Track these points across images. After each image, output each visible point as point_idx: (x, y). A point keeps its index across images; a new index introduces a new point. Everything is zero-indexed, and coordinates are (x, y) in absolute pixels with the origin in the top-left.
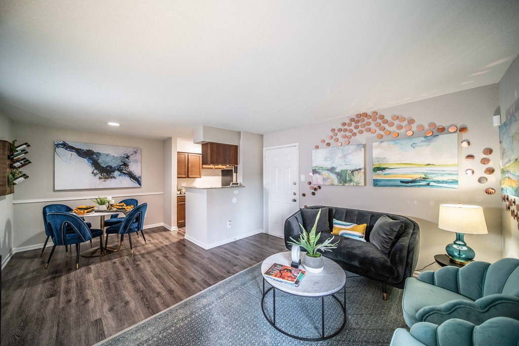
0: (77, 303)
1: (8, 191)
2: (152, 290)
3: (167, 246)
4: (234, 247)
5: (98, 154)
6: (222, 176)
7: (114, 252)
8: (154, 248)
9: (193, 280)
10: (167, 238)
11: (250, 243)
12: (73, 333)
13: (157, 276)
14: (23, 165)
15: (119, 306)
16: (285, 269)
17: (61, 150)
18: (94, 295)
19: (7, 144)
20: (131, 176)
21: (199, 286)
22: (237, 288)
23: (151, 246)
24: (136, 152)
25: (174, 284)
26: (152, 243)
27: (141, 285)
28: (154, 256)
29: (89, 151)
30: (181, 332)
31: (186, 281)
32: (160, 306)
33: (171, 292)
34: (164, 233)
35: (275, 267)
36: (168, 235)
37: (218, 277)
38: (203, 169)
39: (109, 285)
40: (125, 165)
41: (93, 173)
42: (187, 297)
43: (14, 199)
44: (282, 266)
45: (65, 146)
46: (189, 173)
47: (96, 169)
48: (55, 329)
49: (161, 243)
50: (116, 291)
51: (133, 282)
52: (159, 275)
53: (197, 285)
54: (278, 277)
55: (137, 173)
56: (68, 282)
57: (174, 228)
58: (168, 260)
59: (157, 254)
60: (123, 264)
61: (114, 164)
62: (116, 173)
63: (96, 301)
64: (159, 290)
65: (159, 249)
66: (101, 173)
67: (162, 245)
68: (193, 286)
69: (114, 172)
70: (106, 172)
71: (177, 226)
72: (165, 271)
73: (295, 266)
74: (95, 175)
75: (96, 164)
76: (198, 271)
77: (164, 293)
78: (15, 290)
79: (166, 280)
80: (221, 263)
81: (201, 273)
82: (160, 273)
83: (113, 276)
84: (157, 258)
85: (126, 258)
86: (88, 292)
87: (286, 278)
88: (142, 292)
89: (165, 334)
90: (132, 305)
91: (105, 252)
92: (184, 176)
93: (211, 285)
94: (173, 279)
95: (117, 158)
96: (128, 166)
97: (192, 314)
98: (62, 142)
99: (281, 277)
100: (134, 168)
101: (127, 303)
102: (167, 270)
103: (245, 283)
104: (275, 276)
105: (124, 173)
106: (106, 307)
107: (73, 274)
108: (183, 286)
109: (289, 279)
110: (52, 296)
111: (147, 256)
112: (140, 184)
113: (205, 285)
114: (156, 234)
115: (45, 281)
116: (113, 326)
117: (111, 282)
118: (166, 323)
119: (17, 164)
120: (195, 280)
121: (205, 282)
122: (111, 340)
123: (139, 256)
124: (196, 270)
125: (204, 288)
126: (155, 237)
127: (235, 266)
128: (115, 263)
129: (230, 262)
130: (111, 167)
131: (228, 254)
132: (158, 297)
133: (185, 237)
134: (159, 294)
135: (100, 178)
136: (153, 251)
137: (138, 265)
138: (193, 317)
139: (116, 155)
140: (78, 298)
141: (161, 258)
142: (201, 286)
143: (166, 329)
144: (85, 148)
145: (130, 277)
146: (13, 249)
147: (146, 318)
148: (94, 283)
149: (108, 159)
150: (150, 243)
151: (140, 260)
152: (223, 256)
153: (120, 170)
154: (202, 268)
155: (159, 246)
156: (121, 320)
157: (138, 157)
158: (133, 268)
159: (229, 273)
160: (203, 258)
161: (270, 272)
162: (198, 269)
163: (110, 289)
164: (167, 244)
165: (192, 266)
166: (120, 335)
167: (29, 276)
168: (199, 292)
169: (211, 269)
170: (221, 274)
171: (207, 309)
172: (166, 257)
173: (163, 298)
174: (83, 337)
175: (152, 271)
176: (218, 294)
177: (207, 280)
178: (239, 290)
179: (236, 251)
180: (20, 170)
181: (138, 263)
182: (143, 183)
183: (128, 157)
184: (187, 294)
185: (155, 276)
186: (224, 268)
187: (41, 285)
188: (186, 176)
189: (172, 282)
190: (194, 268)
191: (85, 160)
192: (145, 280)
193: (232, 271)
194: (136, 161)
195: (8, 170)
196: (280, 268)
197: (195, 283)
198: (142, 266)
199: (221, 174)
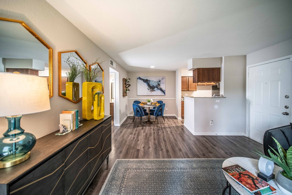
0: (136, 140)
1: (125, 95)
2: (160, 146)
3: (173, 127)
4: (213, 139)
5: (150, 81)
6: (212, 89)
7: (153, 123)
8: (168, 126)
9: (180, 150)
10: (175, 123)
11: (229, 141)
12: (131, 151)
13: (165, 141)
14: (129, 86)
15: (146, 148)
16: (247, 175)
17: (139, 80)
18: (141, 139)
19: (125, 79)
20: (161, 90)
21: (182, 155)
22: (206, 168)
23: (167, 125)
24: (163, 79)
25: (170, 148)
26: (167, 124)
27: (157, 142)
28: (166, 130)
29: (147, 80)
30: (165, 175)
31: (177, 149)
32: (161, 156)
33: (167, 151)
34: (175, 120)
35: (236, 167)
36: (176, 121)
37: (196, 155)
38: (198, 86)
39: (146, 137)
40: (159, 85)
41: (148, 89)
42: (174, 158)
43: (128, 98)
44: (244, 170)
45: (140, 78)
46: (189, 88)
47: (149, 87)
48: (128, 147)
49: (172, 124)
50: (148, 140)
51: (155, 139)
52: (165, 140)
53: (181, 154)
54: (235, 178)
55: (164, 89)
56: (136, 131)
57: (180, 118)
58: (172, 134)
59: (168, 130)
60: (154, 130)
61: (155, 85)
62: (156, 89)
63: (141, 142)
64: (163, 148)
65: (169, 128)
66: (150, 89)
67: (171, 125)
68: (179, 154)
69: (155, 88)
70: (152, 88)
71: (182, 117)
72: (169, 140)
73: (262, 177)
74: (149, 90)
75: (149, 85)
76: (185, 146)
77: (164, 150)
78: (125, 128)
79: (167, 144)
80: (201, 147)
81: (186, 148)
82: (166, 139)
83: (149, 134)
84: (167, 131)
85: (156, 127)
86: (140, 137)
87: (244, 183)
88: (156, 145)
89: (158, 171)
90: (151, 149)
91: (149, 122)
92: (186, 90)
93: (190, 158)
94: (171, 145)
95: (156, 82)
96: (160, 85)
97: (173, 168)
98: (139, 77)
99: (238, 179)
100: (162, 86)
101: (149, 148)
102: (169, 139)
103: (214, 168)
104: (232, 175)
105: (158, 89)
106: (143, 146)
107: (138, 128)
108: (174, 151)
109: (247, 186)
110: (131, 134)
111: (163, 129)
112: (165, 94)
113: (186, 156)
114: (171, 119)
115: (131, 128)
116: (142, 155)
117: (148, 136)
118: (160, 166)
119: (127, 86)
120: (181, 150)
121: (187, 154)
122: (140, 160)
123: (160, 128)
124: (184, 145)
125: (185, 158)
126: (170, 121)
127: (211, 153)
128: (151, 128)
129: (207, 148)
130: (154, 86)
131: (208, 143)
132: (161, 151)
133: (184, 125)
134: (162, 149)
135: (150, 91)
136: (167, 128)
137: (159, 132)
138: (173, 170)
139: (155, 81)
140: (136, 138)
141: (169, 132)
142: (183, 155)
143: (159, 168)
144: (145, 79)
145: (154, 136)
146: (128, 115)
147: (154, 158)
148: (142, 134)
149: (153, 83)
150: (167, 123)
151: (160, 130)
152: (203, 143)
153: (157, 87)
154: (187, 145)
155: (170, 126)
156: (145, 154)
157: (164, 81)
158: (156, 133)
159: (204, 155)
160: (190, 140)
161: (228, 169)
162: (185, 145)
163: (146, 139)
164: (174, 126)
165: (182, 142)
166: (142, 160)
167: (128, 125)
168: (181, 158)
169: (193, 148)
170: (198, 154)
171: (182, 170)
172: (171, 132)
173: (163, 153)
174: (133, 154)
175: (163, 137)
176: (191, 166)
177: (188, 154)
178: (208, 171)
179: (215, 142)
180: (128, 88)
181: (159, 131)
182: (166, 93)
183: (160, 81)
184: (174, 156)
185: (163, 140)
186: (202, 151)
187: (130, 129)
188: (187, 90)
189: (170, 146)
190: (183, 143)
191: (146, 83)
192: (159, 140)
193: (207, 155)
194: (163, 83)
195: (125, 88)
196: (242, 171)
197: (181, 152)
198: (160, 133)
199: (211, 89)
